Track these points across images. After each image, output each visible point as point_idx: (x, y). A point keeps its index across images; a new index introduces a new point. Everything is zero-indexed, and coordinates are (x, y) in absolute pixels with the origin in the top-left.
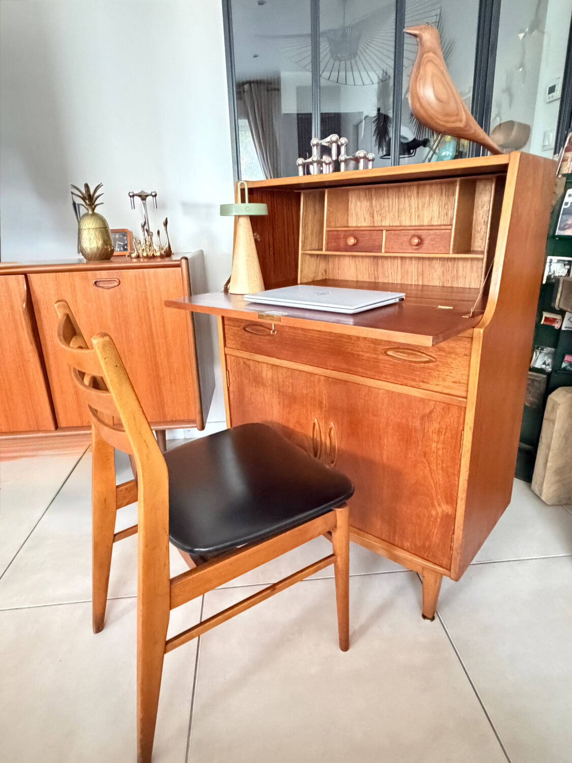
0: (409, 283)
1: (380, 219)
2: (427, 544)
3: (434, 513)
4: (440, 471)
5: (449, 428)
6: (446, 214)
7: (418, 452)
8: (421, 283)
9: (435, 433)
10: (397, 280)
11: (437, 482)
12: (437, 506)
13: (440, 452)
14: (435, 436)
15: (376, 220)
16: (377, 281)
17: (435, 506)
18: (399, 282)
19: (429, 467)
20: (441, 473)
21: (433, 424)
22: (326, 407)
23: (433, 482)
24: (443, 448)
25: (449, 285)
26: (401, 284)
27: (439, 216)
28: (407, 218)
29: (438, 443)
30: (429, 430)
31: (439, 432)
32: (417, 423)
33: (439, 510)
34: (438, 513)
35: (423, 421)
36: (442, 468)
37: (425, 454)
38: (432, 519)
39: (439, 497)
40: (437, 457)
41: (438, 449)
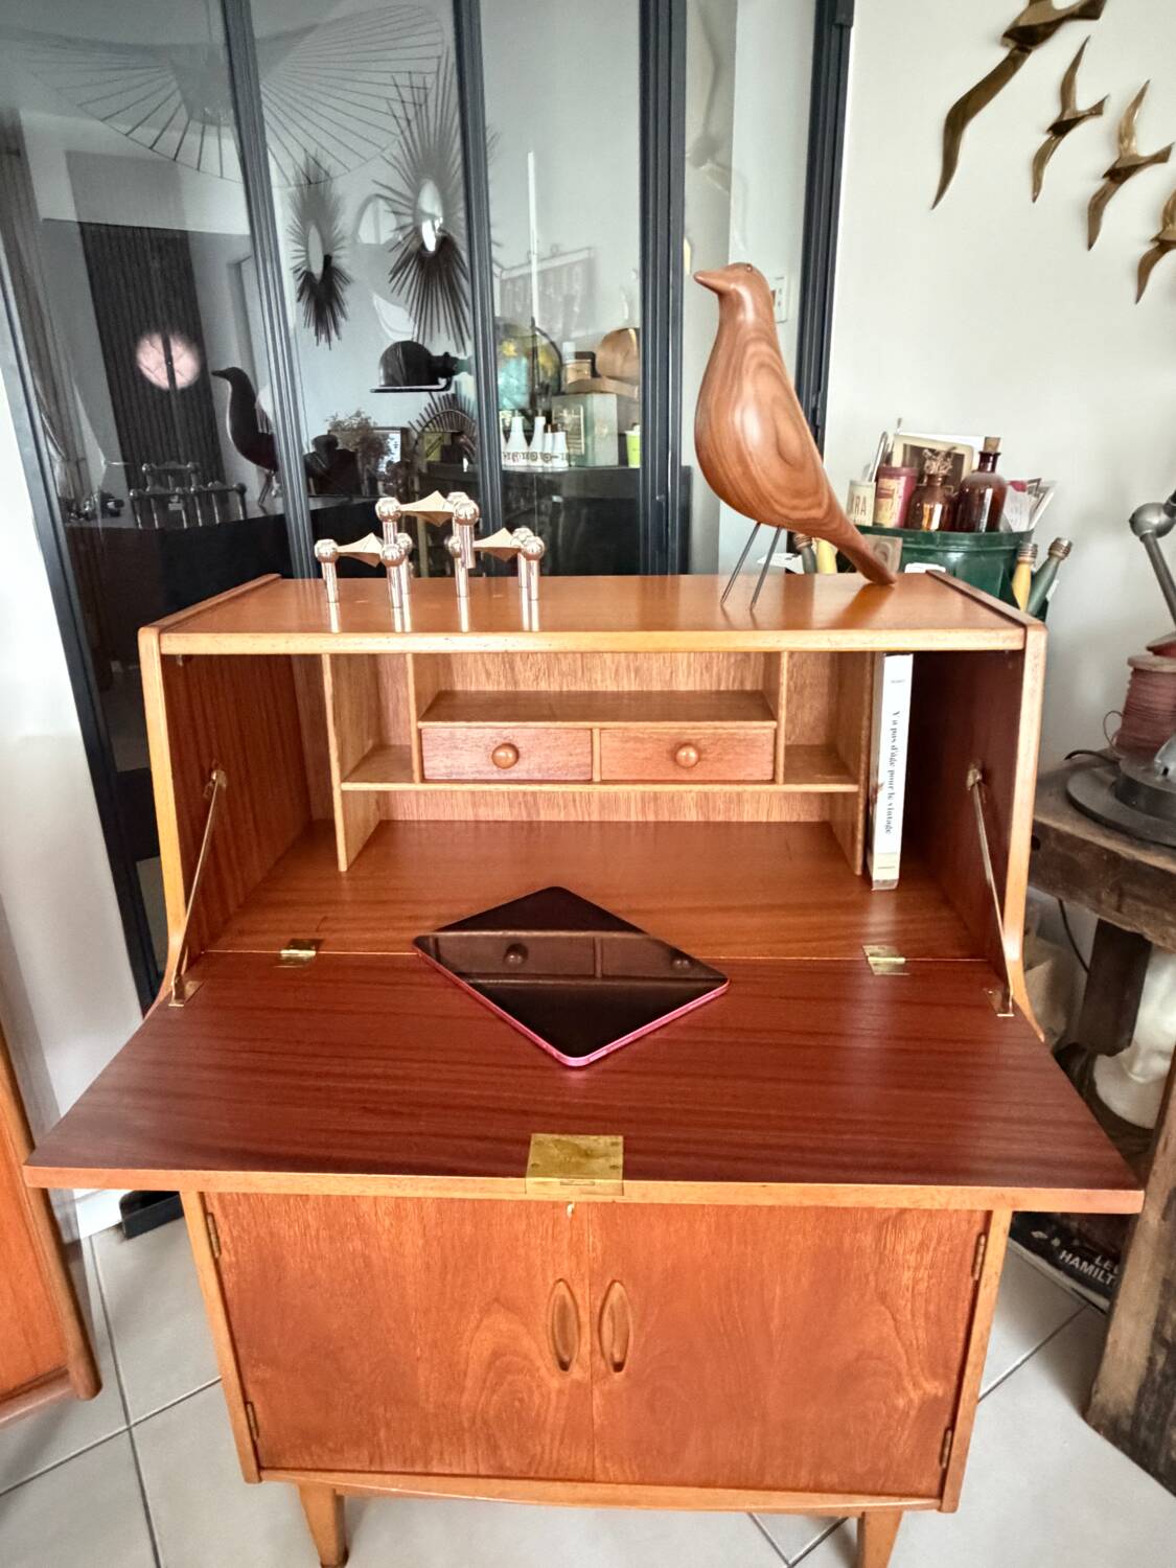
0: (622, 818)
1: (530, 675)
2: (882, 1465)
3: (901, 1403)
4: (921, 1321)
5: (946, 1235)
6: (707, 667)
7: (867, 1298)
8: (651, 818)
9: (912, 1251)
10: (589, 815)
11: (911, 1344)
12: (910, 1387)
13: (922, 1286)
14: (912, 1259)
15: (520, 677)
16: (535, 819)
17: (904, 1389)
18: (595, 818)
19: (895, 1319)
20: (923, 1324)
21: (906, 1233)
22: (594, 1250)
23: (903, 1345)
24: (930, 1277)
25: (720, 818)
26: (601, 823)
27: (689, 673)
28: (607, 673)
29: (917, 1269)
30: (897, 1247)
31: (922, 1247)
32: (867, 1240)
33: (915, 1395)
34: (911, 1401)
35: (881, 1234)
36: (927, 1316)
37: (883, 1297)
38: (896, 1417)
39: (916, 1370)
40: (913, 1296)
41: (916, 1282)
